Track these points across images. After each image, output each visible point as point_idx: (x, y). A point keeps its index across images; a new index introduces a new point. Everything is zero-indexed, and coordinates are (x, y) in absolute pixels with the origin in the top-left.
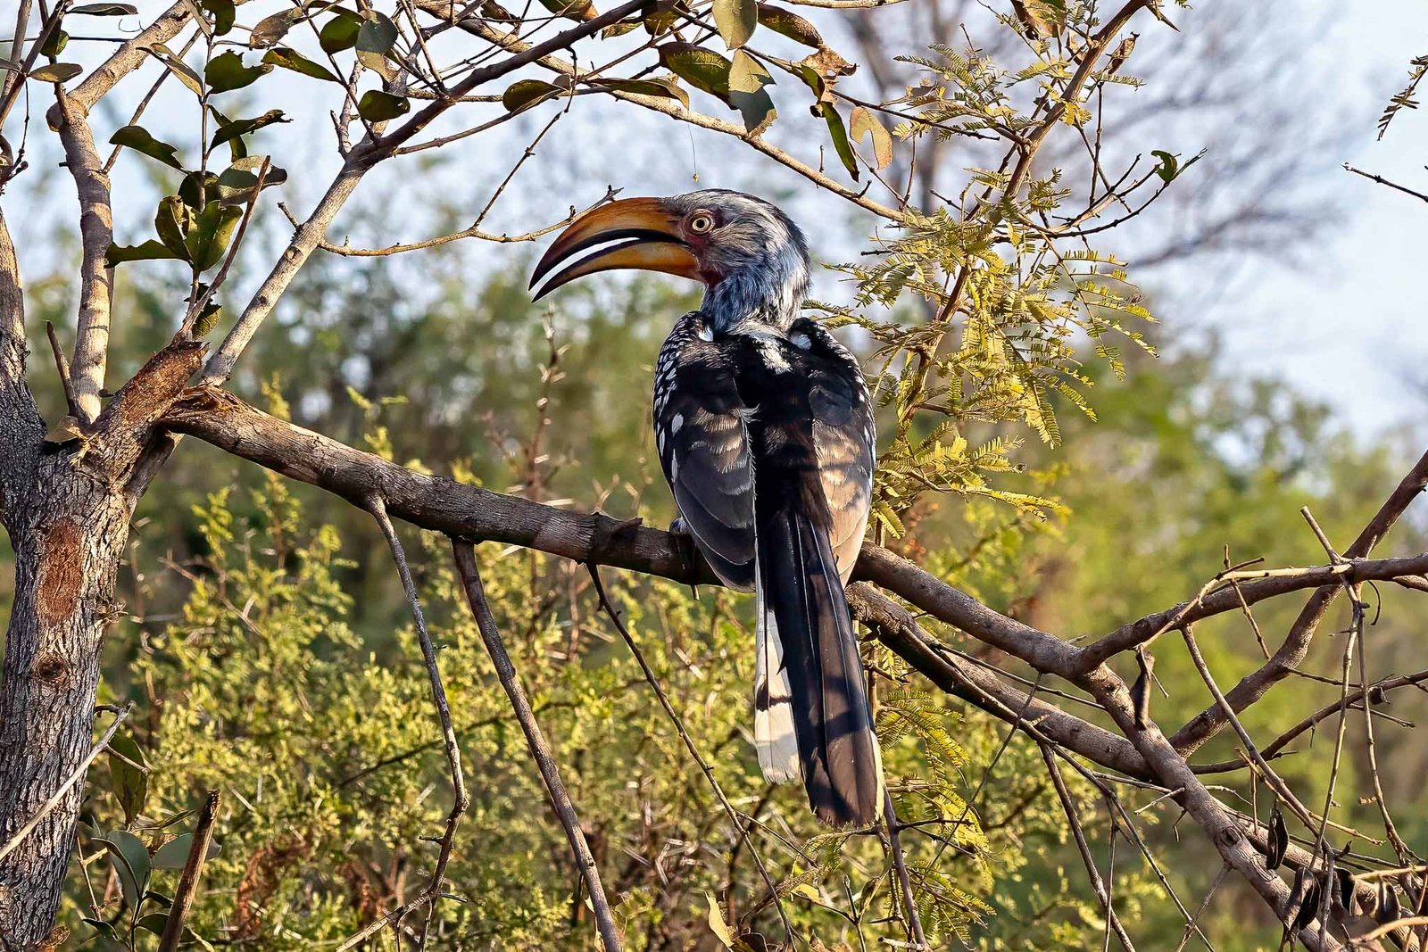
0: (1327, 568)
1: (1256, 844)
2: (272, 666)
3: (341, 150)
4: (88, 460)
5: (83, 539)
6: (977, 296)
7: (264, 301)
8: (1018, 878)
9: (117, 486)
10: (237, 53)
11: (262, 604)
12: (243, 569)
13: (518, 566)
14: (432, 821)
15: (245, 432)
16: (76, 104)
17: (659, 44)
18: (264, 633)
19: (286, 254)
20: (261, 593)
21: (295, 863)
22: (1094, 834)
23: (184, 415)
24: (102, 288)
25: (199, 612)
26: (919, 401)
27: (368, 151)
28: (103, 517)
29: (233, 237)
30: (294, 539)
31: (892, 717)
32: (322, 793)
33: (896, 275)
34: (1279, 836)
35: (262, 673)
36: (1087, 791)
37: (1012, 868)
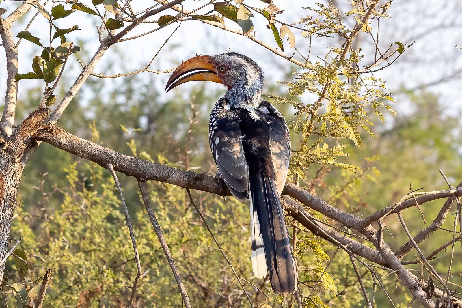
0: (448, 191)
1: (424, 289)
2: (92, 225)
3: (100, 40)
4: (7, 150)
5: (5, 179)
6: (331, 93)
7: (71, 94)
8: (360, 305)
9: (17, 159)
10: (63, 5)
11: (89, 204)
12: (82, 191)
13: (181, 190)
14: (146, 282)
15: (64, 140)
16: (7, 23)
17: (214, 3)
18: (89, 213)
19: (79, 77)
20: (88, 200)
21: (97, 296)
22: (387, 288)
23: (42, 134)
24: (14, 89)
25: (67, 207)
26: (311, 131)
27: (109, 40)
28: (12, 171)
29: (60, 71)
30: (100, 181)
31: (303, 244)
32: (107, 271)
33: (302, 86)
34: (431, 287)
35: (88, 228)
36: (384, 273)
37: (358, 301)
